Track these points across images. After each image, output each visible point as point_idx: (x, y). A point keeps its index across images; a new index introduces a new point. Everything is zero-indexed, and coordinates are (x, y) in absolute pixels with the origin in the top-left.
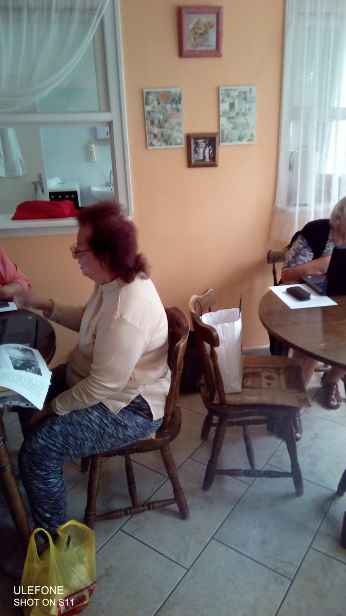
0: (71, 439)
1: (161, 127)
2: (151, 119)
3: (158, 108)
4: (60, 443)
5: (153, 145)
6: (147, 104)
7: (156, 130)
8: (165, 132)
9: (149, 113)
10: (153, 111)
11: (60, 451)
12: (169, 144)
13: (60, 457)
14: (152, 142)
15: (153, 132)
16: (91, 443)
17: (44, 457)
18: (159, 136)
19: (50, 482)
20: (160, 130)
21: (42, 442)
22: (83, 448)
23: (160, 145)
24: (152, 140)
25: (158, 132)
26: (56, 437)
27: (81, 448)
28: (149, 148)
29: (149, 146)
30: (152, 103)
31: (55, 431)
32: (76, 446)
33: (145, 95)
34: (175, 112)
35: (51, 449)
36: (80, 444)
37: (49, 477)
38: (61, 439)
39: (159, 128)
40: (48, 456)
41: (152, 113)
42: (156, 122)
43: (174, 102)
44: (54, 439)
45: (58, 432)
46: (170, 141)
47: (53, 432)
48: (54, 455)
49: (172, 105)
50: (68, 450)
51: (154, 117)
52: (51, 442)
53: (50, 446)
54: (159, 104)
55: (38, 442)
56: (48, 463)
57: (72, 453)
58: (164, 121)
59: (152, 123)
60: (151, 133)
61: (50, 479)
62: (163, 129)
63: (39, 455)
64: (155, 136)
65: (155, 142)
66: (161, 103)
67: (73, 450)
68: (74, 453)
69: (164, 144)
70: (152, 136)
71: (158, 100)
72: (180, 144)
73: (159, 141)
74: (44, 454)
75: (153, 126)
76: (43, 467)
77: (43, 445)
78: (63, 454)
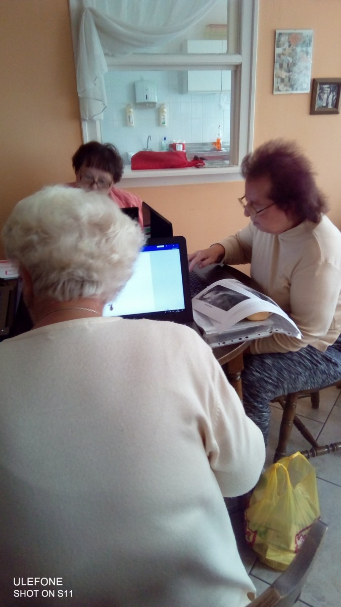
0: (286, 372)
1: (289, 71)
2: (281, 62)
3: (288, 50)
4: (275, 377)
5: (279, 91)
6: (278, 47)
7: (284, 74)
8: (292, 77)
9: (279, 56)
10: (283, 54)
11: (276, 384)
12: (295, 89)
13: (274, 390)
14: (278, 87)
15: (281, 76)
16: (305, 378)
17: (261, 390)
18: (286, 80)
19: (263, 416)
20: (287, 74)
21: (258, 375)
22: (297, 383)
23: (286, 90)
24: (279, 85)
25: (286, 76)
26: (271, 370)
27: (296, 383)
28: (275, 93)
29: (276, 91)
30: (284, 45)
31: (268, 364)
32: (291, 380)
33: (277, 36)
34: (305, 55)
35: (267, 382)
36: (295, 378)
37: (264, 410)
38: (276, 372)
39: (287, 72)
40: (264, 388)
41: (282, 56)
42: (285, 65)
43: (304, 45)
44: (269, 372)
45: (271, 366)
46: (295, 87)
47: (267, 366)
48: (269, 387)
49: (302, 47)
50: (282, 383)
51: (283, 60)
52: (267, 375)
53: (266, 379)
54: (290, 46)
55: (254, 375)
56: (264, 396)
57: (286, 386)
58: (292, 65)
59: (281, 66)
60: (279, 77)
61: (264, 412)
62: (291, 74)
63: (257, 388)
64: (282, 80)
65: (281, 87)
66: (292, 46)
67: (288, 383)
68: (288, 387)
69: (291, 89)
70: (279, 80)
71: (289, 42)
72: (305, 89)
73: (285, 86)
74: (261, 386)
75: (281, 70)
76: (259, 400)
77: (260, 377)
78: (277, 387)
